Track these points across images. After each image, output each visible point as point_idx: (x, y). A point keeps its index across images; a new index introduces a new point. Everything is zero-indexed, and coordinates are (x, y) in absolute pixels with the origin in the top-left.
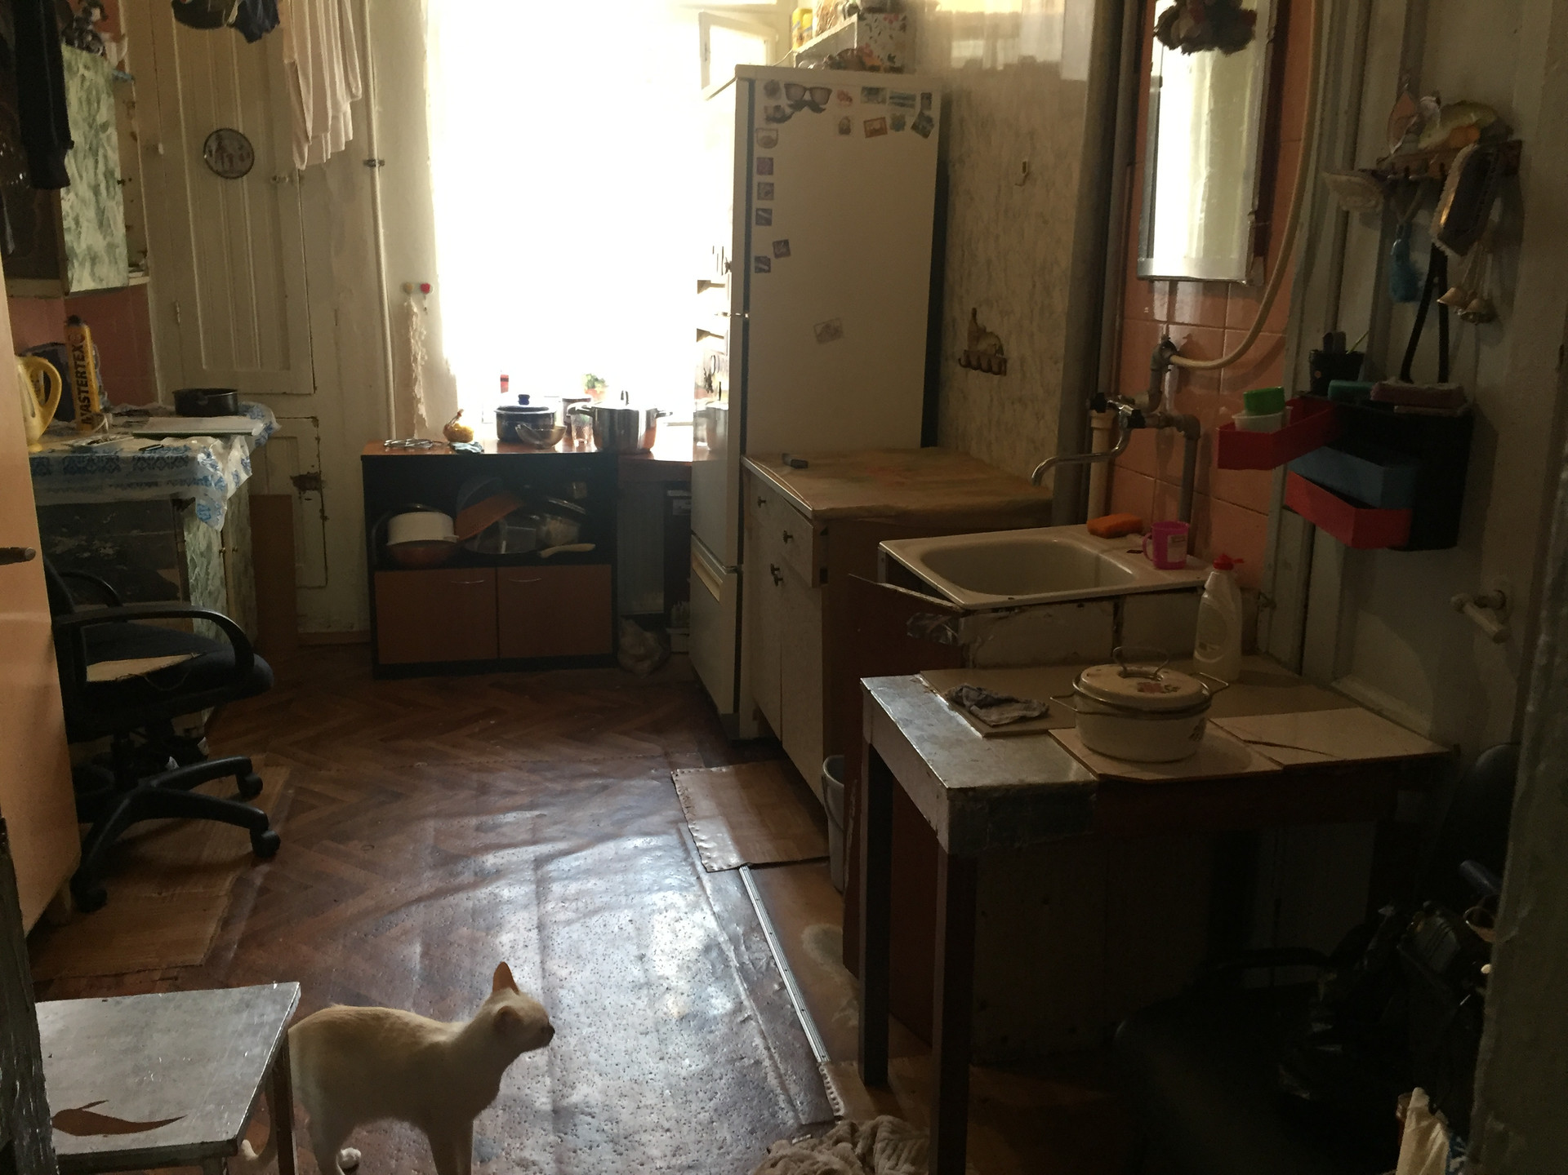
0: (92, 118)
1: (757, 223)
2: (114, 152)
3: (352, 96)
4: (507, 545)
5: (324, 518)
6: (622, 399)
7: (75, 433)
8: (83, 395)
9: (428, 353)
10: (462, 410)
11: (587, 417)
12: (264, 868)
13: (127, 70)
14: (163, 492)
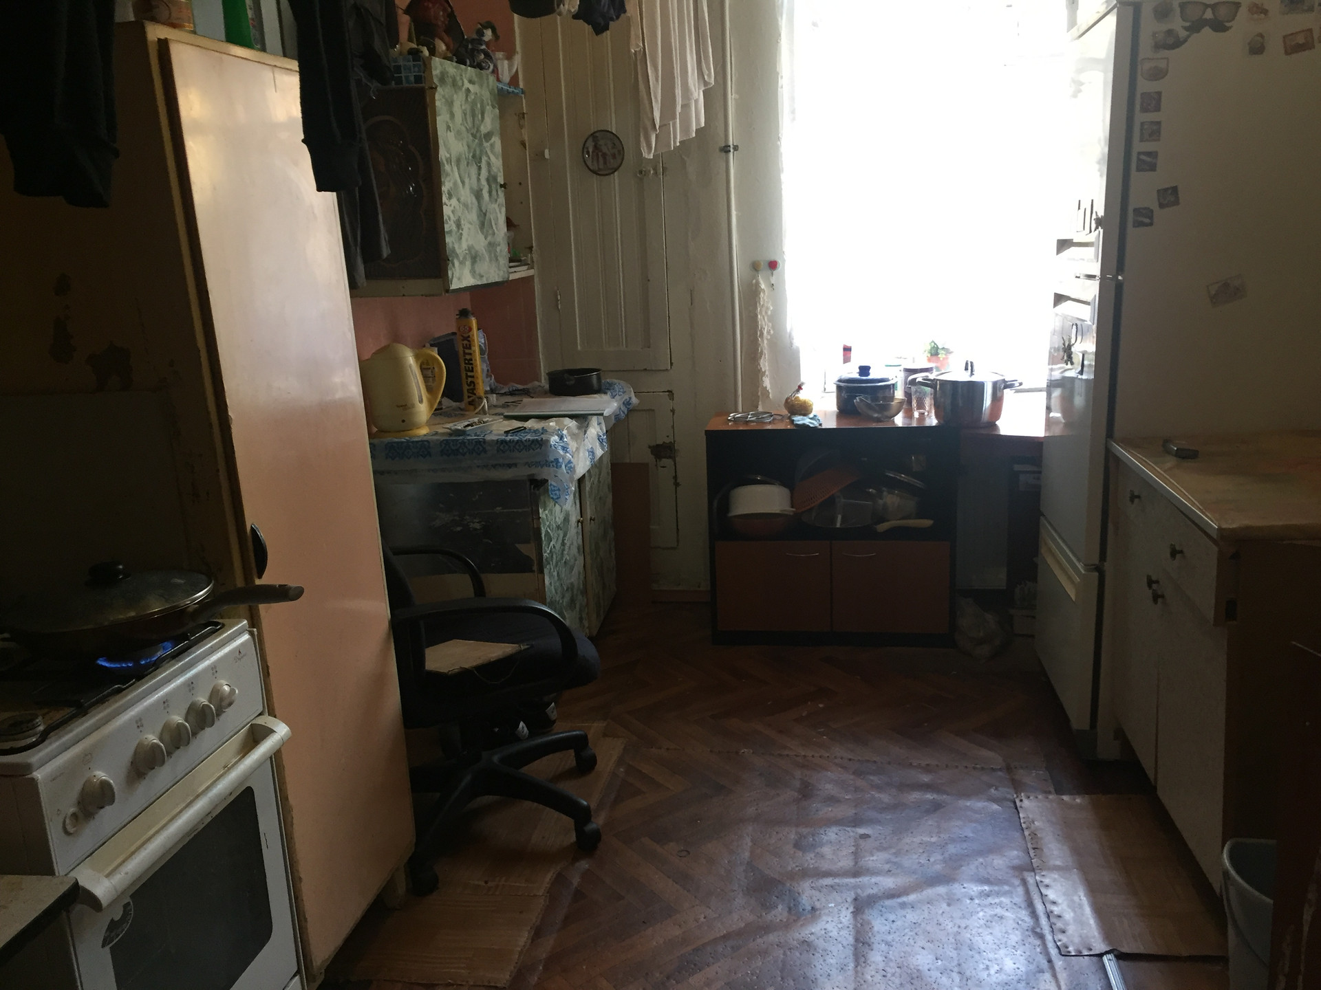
0: (476, 129)
1: (1138, 170)
2: (497, 158)
3: (706, 83)
4: (842, 518)
5: (677, 484)
6: (966, 369)
7: (460, 414)
8: (470, 379)
9: (773, 327)
10: (803, 384)
11: (928, 390)
12: (584, 865)
13: (521, 85)
14: (521, 472)
